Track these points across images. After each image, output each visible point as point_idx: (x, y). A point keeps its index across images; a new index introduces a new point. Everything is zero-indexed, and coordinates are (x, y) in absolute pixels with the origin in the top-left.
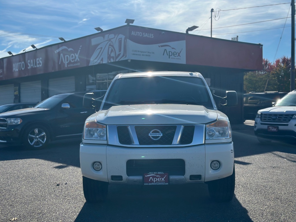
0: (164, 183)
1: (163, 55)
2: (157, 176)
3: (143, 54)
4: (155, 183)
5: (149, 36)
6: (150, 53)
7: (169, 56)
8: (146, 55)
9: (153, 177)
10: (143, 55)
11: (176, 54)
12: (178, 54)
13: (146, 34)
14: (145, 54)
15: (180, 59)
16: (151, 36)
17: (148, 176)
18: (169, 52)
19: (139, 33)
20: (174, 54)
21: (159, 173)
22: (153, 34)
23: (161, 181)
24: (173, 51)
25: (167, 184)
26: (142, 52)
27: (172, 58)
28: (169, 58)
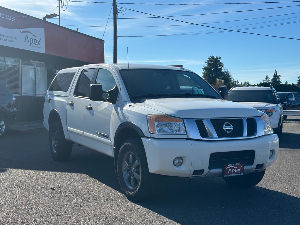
0: (239, 173)
1: (25, 42)
2: (235, 167)
3: (5, 38)
4: (233, 174)
5: (11, 19)
6: (12, 38)
7: (30, 43)
8: (9, 41)
9: (232, 168)
10: (5, 40)
11: (36, 42)
12: (38, 42)
13: (8, 16)
14: (7, 39)
15: (40, 48)
16: (13, 19)
17: (228, 168)
18: (30, 39)
19: (1, 15)
20: (34, 42)
21: (237, 164)
22: (14, 18)
23: (237, 172)
24: (34, 38)
25: (242, 174)
26: (4, 36)
27: (32, 46)
28: (30, 46)
